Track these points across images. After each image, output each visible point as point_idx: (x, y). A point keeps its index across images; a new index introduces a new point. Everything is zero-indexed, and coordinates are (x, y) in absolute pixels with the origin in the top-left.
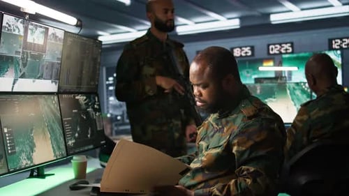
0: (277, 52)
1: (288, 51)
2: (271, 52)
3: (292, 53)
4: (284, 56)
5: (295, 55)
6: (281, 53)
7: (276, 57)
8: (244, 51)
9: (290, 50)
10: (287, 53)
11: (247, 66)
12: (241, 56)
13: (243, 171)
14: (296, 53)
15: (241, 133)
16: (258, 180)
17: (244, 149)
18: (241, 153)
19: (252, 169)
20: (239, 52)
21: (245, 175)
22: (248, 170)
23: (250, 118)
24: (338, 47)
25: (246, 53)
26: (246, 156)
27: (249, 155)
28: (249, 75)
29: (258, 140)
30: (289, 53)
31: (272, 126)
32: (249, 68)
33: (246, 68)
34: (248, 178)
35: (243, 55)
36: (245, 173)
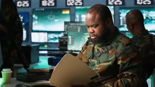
0: (72, 5)
1: (80, 5)
2: (68, 4)
3: (82, 6)
4: (77, 8)
5: (84, 7)
6: (75, 6)
7: (71, 8)
8: (50, 3)
9: (81, 4)
10: (78, 6)
11: (51, 13)
12: (47, 6)
13: (125, 75)
14: (85, 6)
15: (123, 53)
16: (134, 79)
17: (125, 62)
18: (124, 65)
19: (130, 73)
20: (46, 3)
21: (126, 77)
22: (128, 74)
23: (127, 45)
24: (112, 4)
25: (51, 4)
26: (126, 66)
27: (128, 65)
28: (52, 19)
29: (132, 57)
30: (80, 6)
31: (138, 50)
32: (52, 14)
33: (50, 14)
34: (128, 78)
35: (49, 5)
36: (126, 75)
